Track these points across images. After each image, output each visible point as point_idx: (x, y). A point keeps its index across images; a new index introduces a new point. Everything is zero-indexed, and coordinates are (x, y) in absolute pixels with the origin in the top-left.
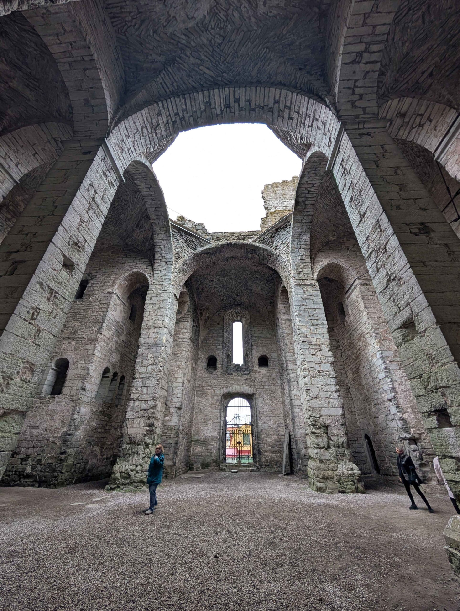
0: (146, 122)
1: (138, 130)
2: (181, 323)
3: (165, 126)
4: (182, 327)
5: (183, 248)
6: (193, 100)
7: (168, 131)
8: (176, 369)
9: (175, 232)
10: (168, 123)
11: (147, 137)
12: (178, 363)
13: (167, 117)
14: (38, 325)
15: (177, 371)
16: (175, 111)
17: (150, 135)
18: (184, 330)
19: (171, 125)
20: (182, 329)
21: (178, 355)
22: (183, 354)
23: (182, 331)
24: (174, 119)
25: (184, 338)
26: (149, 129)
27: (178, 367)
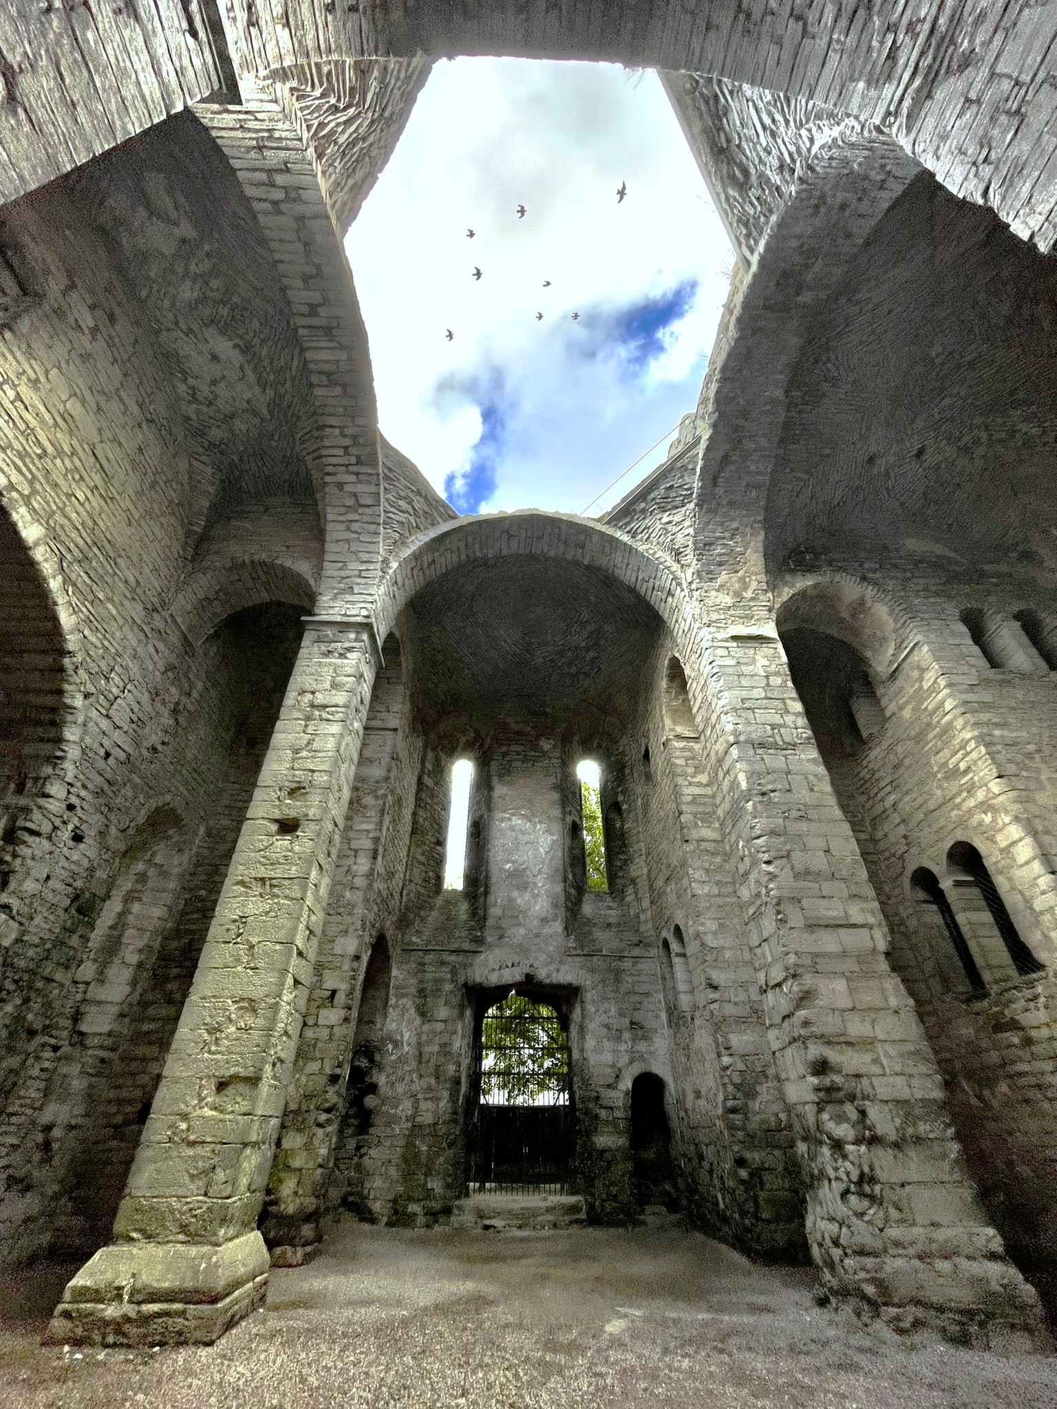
0: (343, 518)
1: (348, 541)
2: (906, 665)
3: (360, 482)
4: (916, 673)
5: (669, 527)
6: (328, 410)
7: (369, 478)
8: (987, 818)
9: (627, 524)
10: (357, 474)
11: (366, 526)
12: (981, 795)
13: (348, 472)
14: (248, 941)
15: (994, 820)
16: (340, 452)
17: (365, 519)
18: (927, 676)
19: (362, 469)
20: (921, 679)
21: (963, 766)
22: (974, 755)
23: (926, 685)
24: (353, 460)
25: (943, 702)
26: (356, 517)
27: (985, 806)
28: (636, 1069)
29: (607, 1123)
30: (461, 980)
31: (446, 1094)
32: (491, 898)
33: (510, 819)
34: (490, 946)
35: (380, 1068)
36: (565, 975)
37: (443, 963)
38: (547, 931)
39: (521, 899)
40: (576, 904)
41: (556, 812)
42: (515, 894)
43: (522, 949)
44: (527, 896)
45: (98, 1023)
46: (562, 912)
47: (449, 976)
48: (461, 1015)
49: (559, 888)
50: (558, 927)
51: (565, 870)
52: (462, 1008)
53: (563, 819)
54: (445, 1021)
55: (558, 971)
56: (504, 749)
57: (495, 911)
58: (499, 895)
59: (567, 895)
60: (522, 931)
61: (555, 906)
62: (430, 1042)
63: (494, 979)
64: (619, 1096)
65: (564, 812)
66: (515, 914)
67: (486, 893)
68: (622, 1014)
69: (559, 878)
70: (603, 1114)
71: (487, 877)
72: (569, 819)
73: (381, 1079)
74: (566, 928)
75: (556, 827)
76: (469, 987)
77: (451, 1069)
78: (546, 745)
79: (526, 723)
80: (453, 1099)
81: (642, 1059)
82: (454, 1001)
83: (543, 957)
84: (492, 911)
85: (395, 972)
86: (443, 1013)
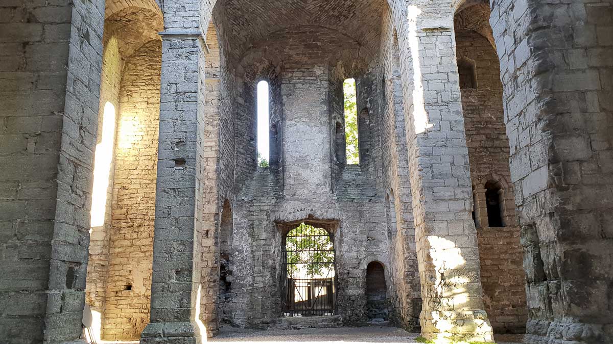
14: (174, 217)
28: (370, 259)
29: (353, 284)
30: (272, 218)
31: (269, 274)
32: (287, 174)
33: (296, 125)
34: (288, 200)
35: (233, 263)
36: (331, 214)
37: (261, 211)
38: (320, 191)
39: (305, 174)
40: (338, 174)
41: (325, 119)
42: (301, 171)
43: (306, 201)
44: (308, 172)
46: (328, 181)
47: (265, 217)
48: (274, 236)
49: (327, 167)
50: (327, 188)
51: (331, 155)
52: (274, 232)
53: (330, 123)
54: (265, 240)
55: (327, 212)
56: (290, 75)
57: (289, 181)
58: (292, 171)
59: (332, 169)
60: (306, 192)
61: (325, 177)
62: (258, 250)
63: (291, 218)
64: (360, 272)
65: (330, 119)
66: (301, 182)
67: (284, 171)
68: (363, 233)
69: (327, 160)
70: (351, 280)
71: (283, 161)
72: (334, 122)
73: (234, 268)
74: (332, 189)
75: (325, 129)
76: (277, 222)
77: (271, 262)
78: (318, 71)
79: (304, 54)
80: (273, 276)
81: (372, 254)
82: (269, 230)
83: (318, 205)
84: (287, 181)
85: (234, 216)
86: (264, 236)
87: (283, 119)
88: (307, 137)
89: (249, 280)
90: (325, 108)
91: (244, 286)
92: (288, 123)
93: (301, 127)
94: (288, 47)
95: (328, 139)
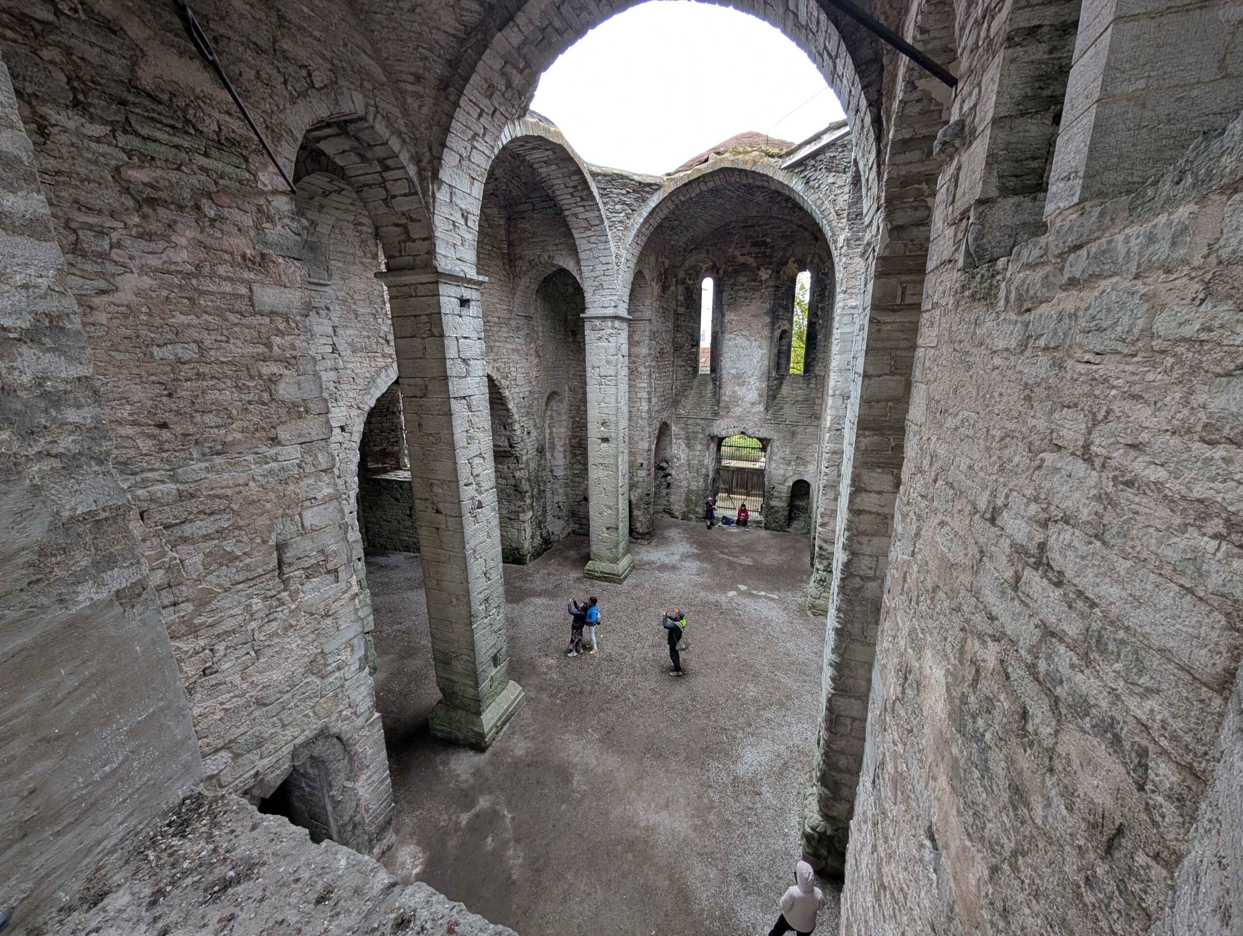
0: (584, 235)
1: (591, 249)
3: (587, 211)
5: (833, 187)
9: (802, 171)
10: (584, 207)
11: (600, 238)
13: (577, 207)
17: (598, 233)
26: (591, 233)
28: (796, 478)
29: (777, 497)
30: (707, 433)
31: (702, 479)
32: (723, 391)
33: (735, 339)
34: (722, 416)
35: (672, 467)
36: (763, 433)
37: (697, 424)
38: (754, 410)
39: (741, 391)
40: (776, 390)
41: (766, 332)
42: (737, 388)
43: (740, 419)
44: (744, 390)
45: (560, 472)
46: (765, 398)
47: (701, 430)
48: (708, 449)
49: (764, 385)
50: (761, 408)
51: (770, 372)
52: (708, 445)
54: (700, 451)
55: (759, 431)
58: (729, 389)
59: (769, 386)
60: (740, 409)
61: (760, 396)
62: (693, 459)
63: (724, 433)
64: (785, 488)
66: (736, 400)
67: (720, 388)
68: (792, 454)
69: (765, 379)
70: (777, 494)
71: (720, 377)
72: (779, 330)
73: (673, 472)
74: (767, 407)
75: (765, 343)
76: (712, 438)
77: (704, 471)
78: (764, 274)
79: (750, 254)
80: (706, 481)
81: (800, 474)
82: (704, 442)
83: (751, 424)
84: (723, 398)
85: (673, 428)
86: (699, 447)
87: (723, 332)
88: (745, 352)
89: (684, 483)
90: (768, 319)
91: (680, 487)
92: (727, 336)
93: (740, 340)
94: (733, 245)
95: (767, 356)
